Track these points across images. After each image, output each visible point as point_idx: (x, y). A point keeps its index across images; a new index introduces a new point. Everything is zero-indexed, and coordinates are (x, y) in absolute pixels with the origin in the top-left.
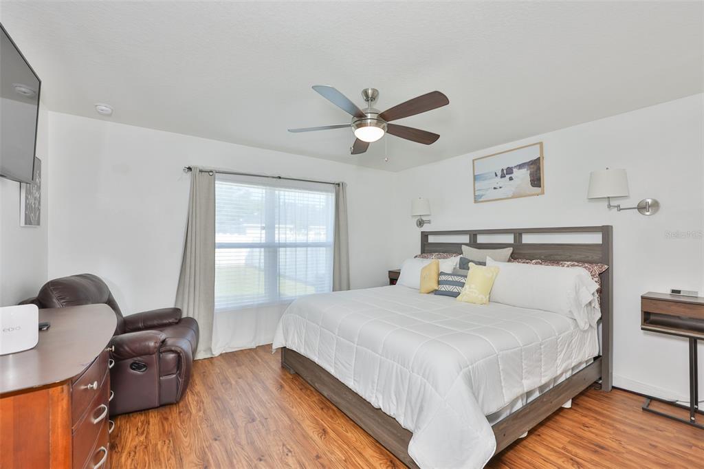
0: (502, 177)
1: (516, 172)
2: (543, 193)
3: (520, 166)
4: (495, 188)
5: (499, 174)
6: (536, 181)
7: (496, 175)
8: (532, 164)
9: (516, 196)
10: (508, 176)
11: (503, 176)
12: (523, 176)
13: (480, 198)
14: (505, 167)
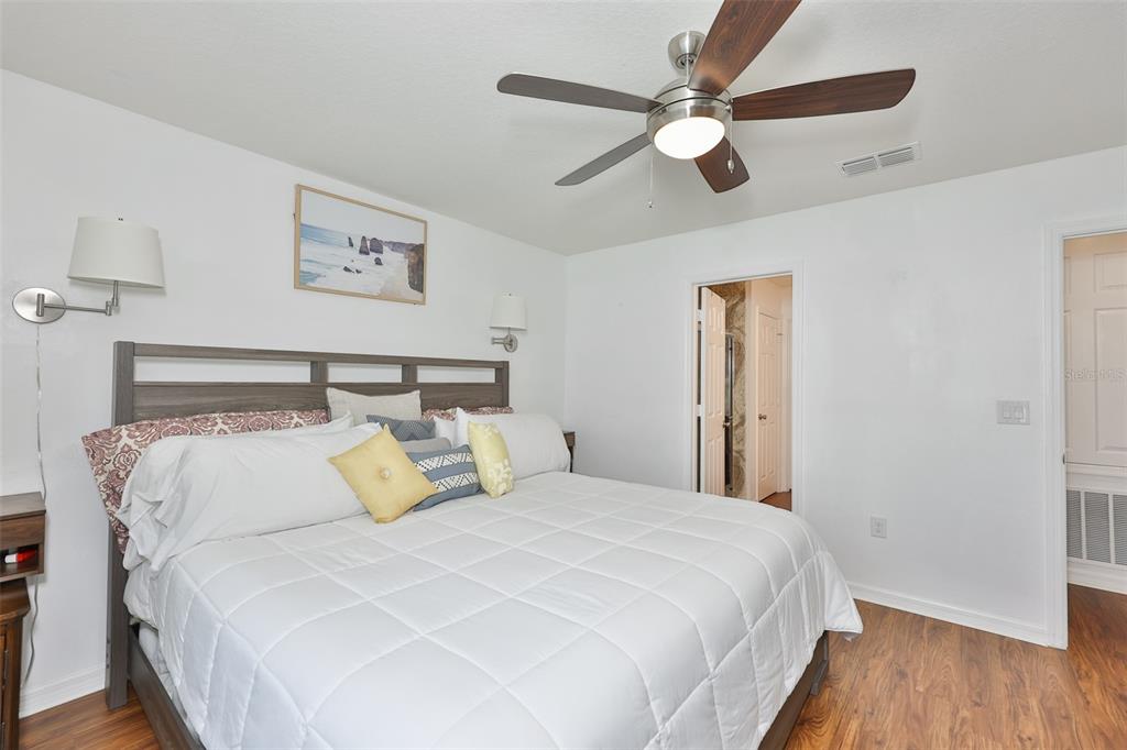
0: (361, 252)
1: (388, 255)
2: (423, 303)
3: (396, 246)
4: (346, 269)
5: (357, 243)
6: (417, 280)
7: (352, 245)
8: (412, 250)
9: (385, 296)
10: (373, 255)
11: (363, 251)
12: (397, 263)
13: (313, 280)
14: (370, 236)
